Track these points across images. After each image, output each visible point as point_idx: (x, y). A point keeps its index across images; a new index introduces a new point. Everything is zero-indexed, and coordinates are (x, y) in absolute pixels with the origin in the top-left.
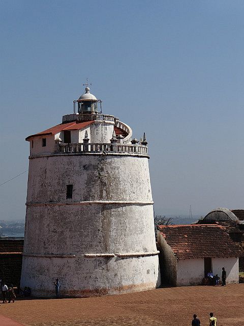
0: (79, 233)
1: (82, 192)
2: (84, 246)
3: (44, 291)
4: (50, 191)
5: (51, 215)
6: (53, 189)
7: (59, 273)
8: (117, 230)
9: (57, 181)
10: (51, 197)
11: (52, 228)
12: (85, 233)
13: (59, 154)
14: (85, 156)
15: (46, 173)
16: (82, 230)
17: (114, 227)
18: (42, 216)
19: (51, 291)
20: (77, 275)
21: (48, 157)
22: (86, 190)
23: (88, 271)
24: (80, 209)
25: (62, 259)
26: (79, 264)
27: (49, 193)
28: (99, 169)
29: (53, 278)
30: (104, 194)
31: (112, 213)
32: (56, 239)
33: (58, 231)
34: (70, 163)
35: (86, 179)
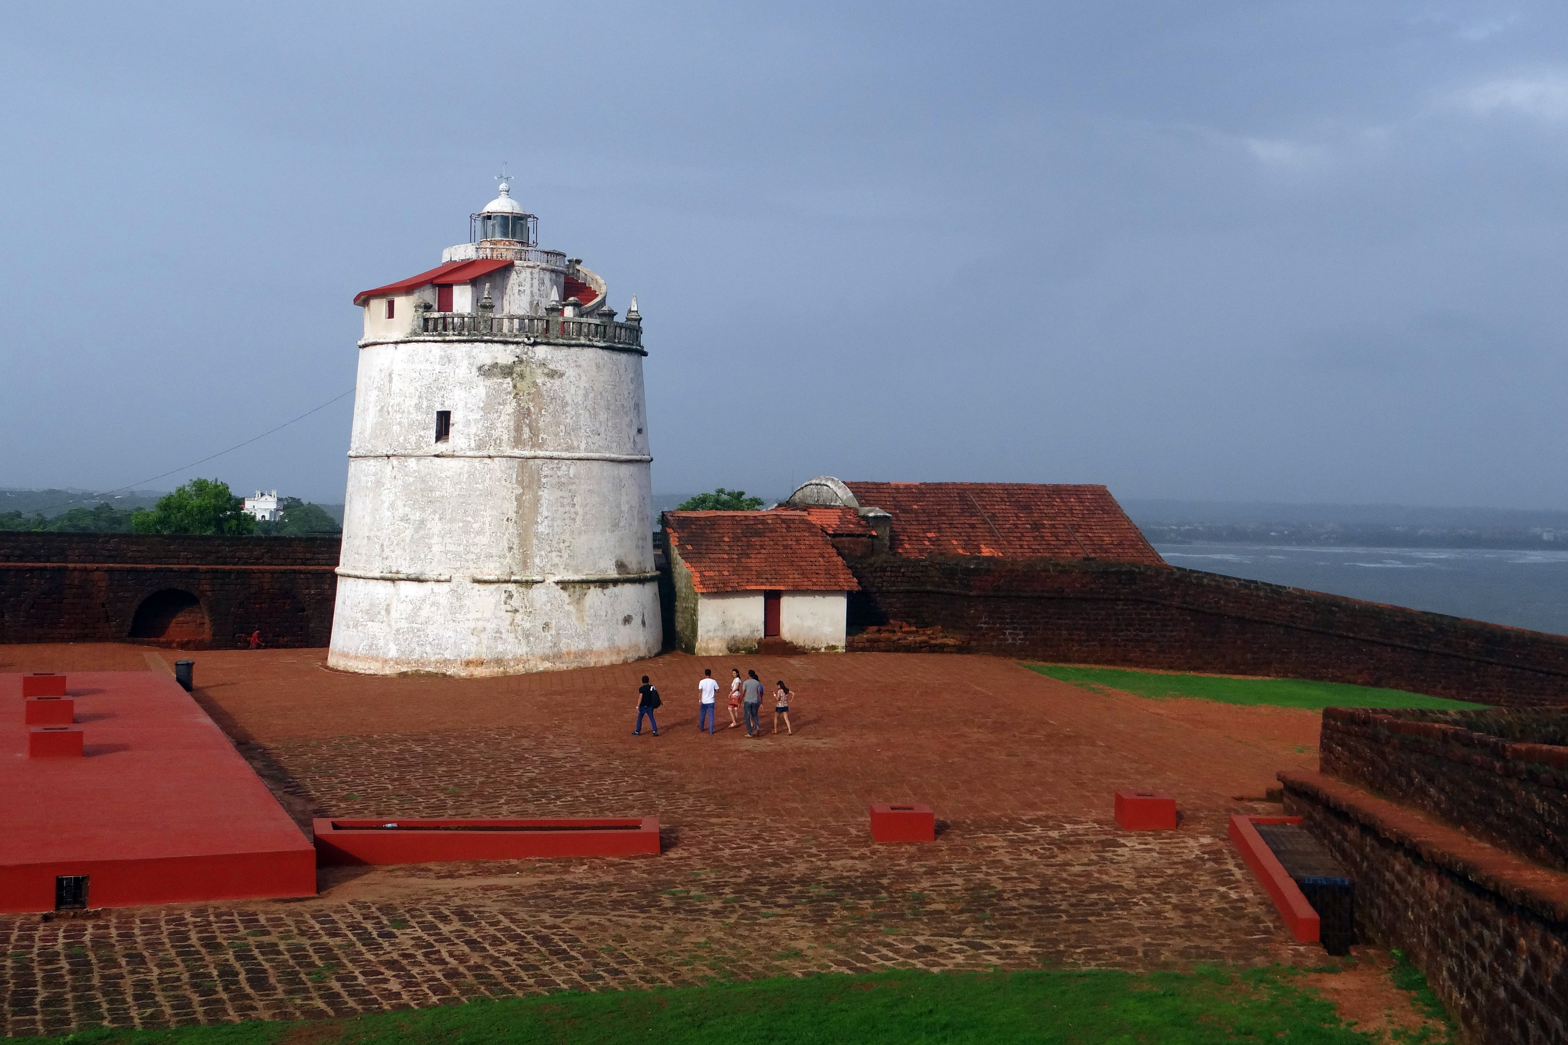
0: (461, 524)
1: (473, 430)
2: (474, 557)
3: (375, 659)
4: (400, 423)
5: (400, 482)
6: (405, 421)
7: (412, 618)
8: (553, 520)
9: (415, 400)
10: (401, 439)
11: (401, 512)
12: (475, 526)
13: (421, 338)
14: (483, 345)
15: (390, 381)
16: (469, 519)
17: (545, 514)
18: (379, 484)
19: (392, 659)
20: (452, 624)
21: (396, 343)
22: (481, 423)
23: (479, 615)
24: (466, 469)
25: (420, 584)
26: (459, 599)
27: (396, 428)
28: (515, 375)
29: (398, 630)
30: (526, 433)
31: (544, 480)
32: (408, 539)
33: (412, 518)
34: (448, 360)
35: (484, 395)
